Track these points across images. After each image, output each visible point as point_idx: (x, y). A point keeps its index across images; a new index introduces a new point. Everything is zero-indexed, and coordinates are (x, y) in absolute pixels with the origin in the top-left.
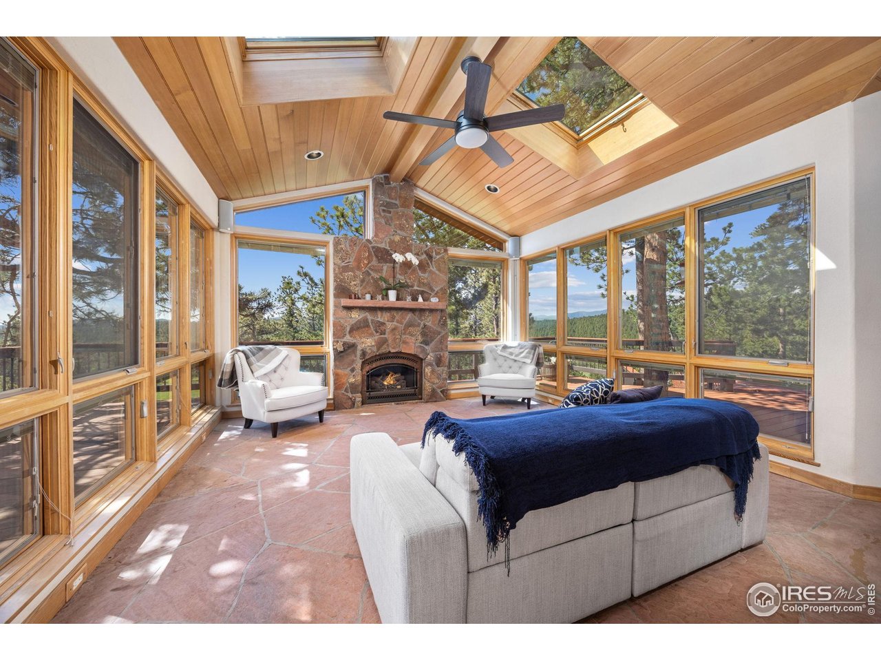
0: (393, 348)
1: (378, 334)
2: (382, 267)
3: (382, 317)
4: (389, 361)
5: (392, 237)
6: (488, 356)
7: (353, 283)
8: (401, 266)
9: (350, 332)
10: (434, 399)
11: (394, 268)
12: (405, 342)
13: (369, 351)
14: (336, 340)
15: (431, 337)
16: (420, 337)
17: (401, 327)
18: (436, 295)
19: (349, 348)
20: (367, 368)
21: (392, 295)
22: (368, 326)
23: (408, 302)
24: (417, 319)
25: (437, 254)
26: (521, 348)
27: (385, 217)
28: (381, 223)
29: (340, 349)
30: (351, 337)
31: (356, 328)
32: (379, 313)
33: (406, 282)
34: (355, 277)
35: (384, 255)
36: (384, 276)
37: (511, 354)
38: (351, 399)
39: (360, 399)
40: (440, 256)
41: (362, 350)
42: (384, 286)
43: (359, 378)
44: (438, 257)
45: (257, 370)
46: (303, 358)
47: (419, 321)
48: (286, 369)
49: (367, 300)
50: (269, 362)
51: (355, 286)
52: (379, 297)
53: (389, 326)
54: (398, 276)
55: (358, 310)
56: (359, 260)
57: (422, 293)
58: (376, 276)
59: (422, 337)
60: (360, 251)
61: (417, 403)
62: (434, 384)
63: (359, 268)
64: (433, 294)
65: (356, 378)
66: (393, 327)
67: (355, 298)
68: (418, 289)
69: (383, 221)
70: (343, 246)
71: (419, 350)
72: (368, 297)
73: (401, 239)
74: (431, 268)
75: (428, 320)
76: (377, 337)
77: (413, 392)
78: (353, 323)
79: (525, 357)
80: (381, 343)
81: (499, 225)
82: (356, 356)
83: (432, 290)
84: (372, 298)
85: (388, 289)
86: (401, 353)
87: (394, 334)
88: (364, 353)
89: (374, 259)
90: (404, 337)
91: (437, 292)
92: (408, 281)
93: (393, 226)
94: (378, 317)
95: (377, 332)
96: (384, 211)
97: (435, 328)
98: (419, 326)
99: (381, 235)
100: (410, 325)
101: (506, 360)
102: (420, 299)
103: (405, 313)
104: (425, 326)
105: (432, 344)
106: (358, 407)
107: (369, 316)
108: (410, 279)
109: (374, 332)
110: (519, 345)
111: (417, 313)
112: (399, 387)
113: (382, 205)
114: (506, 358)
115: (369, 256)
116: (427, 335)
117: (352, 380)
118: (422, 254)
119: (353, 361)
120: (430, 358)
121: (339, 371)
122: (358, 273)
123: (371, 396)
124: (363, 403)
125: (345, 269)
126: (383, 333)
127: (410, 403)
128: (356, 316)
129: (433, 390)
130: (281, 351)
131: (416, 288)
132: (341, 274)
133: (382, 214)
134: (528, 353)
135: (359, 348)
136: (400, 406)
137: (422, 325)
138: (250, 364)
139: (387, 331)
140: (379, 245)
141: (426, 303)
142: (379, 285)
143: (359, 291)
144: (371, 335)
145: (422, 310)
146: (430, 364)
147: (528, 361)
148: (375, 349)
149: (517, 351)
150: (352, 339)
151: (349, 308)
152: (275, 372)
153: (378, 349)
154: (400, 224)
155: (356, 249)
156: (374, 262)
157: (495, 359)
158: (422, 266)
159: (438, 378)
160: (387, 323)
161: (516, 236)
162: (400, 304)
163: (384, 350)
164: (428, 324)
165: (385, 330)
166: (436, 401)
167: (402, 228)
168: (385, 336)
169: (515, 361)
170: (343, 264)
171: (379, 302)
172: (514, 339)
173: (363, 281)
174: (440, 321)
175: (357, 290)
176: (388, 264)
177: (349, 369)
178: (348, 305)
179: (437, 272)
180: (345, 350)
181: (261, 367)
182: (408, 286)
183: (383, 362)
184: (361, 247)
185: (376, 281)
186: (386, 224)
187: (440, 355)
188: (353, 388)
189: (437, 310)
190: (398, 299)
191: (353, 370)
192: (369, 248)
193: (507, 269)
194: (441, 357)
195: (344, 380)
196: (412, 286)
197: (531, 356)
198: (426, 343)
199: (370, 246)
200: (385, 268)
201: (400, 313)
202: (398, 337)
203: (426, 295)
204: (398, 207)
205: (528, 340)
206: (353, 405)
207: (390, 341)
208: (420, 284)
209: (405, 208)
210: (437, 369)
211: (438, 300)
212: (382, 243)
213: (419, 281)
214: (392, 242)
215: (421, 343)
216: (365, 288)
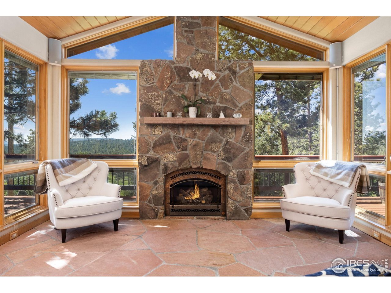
0: (195, 164)
1: (180, 150)
2: (185, 85)
3: (184, 134)
4: (191, 176)
5: (194, 56)
6: (299, 175)
7: (156, 102)
8: (202, 84)
9: (154, 148)
10: (237, 217)
11: (195, 85)
12: (206, 158)
13: (171, 166)
14: (141, 155)
15: (234, 153)
16: (222, 154)
17: (202, 143)
18: (240, 110)
19: (152, 162)
20: (171, 182)
21: (192, 111)
22: (170, 142)
23: (209, 119)
24: (219, 135)
25: (241, 69)
26: (338, 169)
27: (186, 38)
28: (183, 43)
29: (145, 163)
30: (155, 152)
31: (159, 144)
32: (181, 130)
33: (208, 99)
34: (159, 96)
35: (183, 74)
36: (185, 94)
37: (326, 174)
38: (154, 210)
39: (163, 211)
40: (245, 70)
41: (164, 165)
42: (186, 103)
43: (162, 191)
44: (242, 72)
45: (62, 180)
46: (112, 171)
47: (221, 138)
48: (95, 179)
49: (168, 118)
50: (78, 172)
51: (158, 105)
52: (179, 114)
53: (191, 142)
54: (201, 94)
55: (161, 127)
56: (162, 81)
57: (225, 109)
58: (178, 94)
59: (225, 154)
60: (163, 71)
61: (219, 219)
62: (237, 201)
63: (162, 88)
64: (236, 110)
65: (158, 191)
66: (194, 143)
67: (156, 116)
68: (221, 105)
69: (185, 42)
70: (147, 69)
71: (221, 166)
72: (169, 114)
73: (203, 57)
74: (235, 83)
75: (231, 136)
76: (179, 152)
77: (216, 208)
78: (156, 139)
79: (342, 179)
80: (183, 159)
81: (315, 32)
82: (158, 171)
83: (236, 106)
84: (173, 115)
85: (189, 106)
86: (202, 168)
87: (196, 150)
88: (166, 168)
89: (177, 78)
90: (205, 153)
91: (241, 108)
92: (210, 98)
93: (195, 45)
94: (180, 134)
95: (179, 148)
96: (186, 31)
97: (238, 144)
98: (222, 143)
99: (183, 55)
100: (212, 141)
101: (319, 181)
102: (222, 116)
103: (206, 129)
104: (227, 142)
105: (236, 161)
106: (160, 218)
107: (172, 134)
108: (212, 96)
109: (176, 148)
110: (337, 164)
111: (219, 130)
112: (203, 202)
113: (185, 26)
114: (320, 179)
115: (171, 76)
116: (230, 151)
117: (155, 192)
118: (225, 70)
119: (156, 175)
120: (233, 174)
121: (144, 184)
122: (161, 92)
123: (174, 208)
124: (166, 214)
125: (149, 89)
126: (185, 149)
127: (212, 219)
128: (159, 133)
129: (236, 208)
130: (92, 163)
131: (218, 104)
132: (146, 94)
133: (185, 34)
134: (347, 175)
135: (162, 163)
136: (201, 221)
137: (224, 142)
138: (56, 175)
139: (189, 147)
140: (181, 65)
141: (227, 119)
142: (181, 103)
143: (163, 110)
144: (173, 151)
145: (225, 127)
146: (233, 182)
147: (347, 184)
148: (176, 164)
149: (334, 172)
150: (155, 154)
151: (153, 126)
152: (84, 182)
153: (180, 164)
154: (202, 43)
155: (160, 70)
156: (177, 82)
157: (307, 180)
158: (224, 82)
159: (241, 196)
160: (189, 140)
161: (338, 42)
162: (200, 121)
163: (185, 165)
164: (231, 140)
165: (186, 146)
166: (239, 219)
167: (204, 46)
168: (187, 152)
169: (331, 183)
170: (148, 85)
171: (180, 119)
172: (335, 158)
173: (166, 100)
174: (243, 137)
175: (160, 108)
176: (189, 83)
177: (153, 182)
178: (152, 122)
179: (241, 87)
180: (148, 164)
181: (67, 177)
182: (209, 103)
183: (186, 177)
184: (164, 67)
185: (178, 99)
186: (188, 43)
187: (244, 172)
188: (156, 200)
189: (241, 126)
190: (198, 116)
191: (156, 183)
192: (171, 68)
193: (328, 79)
194: (245, 174)
195: (148, 192)
196: (214, 103)
197: (350, 179)
198: (228, 159)
199: (173, 66)
200: (187, 86)
201: (201, 130)
202: (199, 153)
203: (229, 111)
204: (200, 26)
205: (352, 158)
206: (156, 216)
207: (191, 157)
208: (223, 100)
209: (207, 25)
210: (239, 186)
211: (241, 116)
212: (184, 62)
213: (222, 97)
214: (193, 61)
215: (224, 159)
216: (168, 106)
